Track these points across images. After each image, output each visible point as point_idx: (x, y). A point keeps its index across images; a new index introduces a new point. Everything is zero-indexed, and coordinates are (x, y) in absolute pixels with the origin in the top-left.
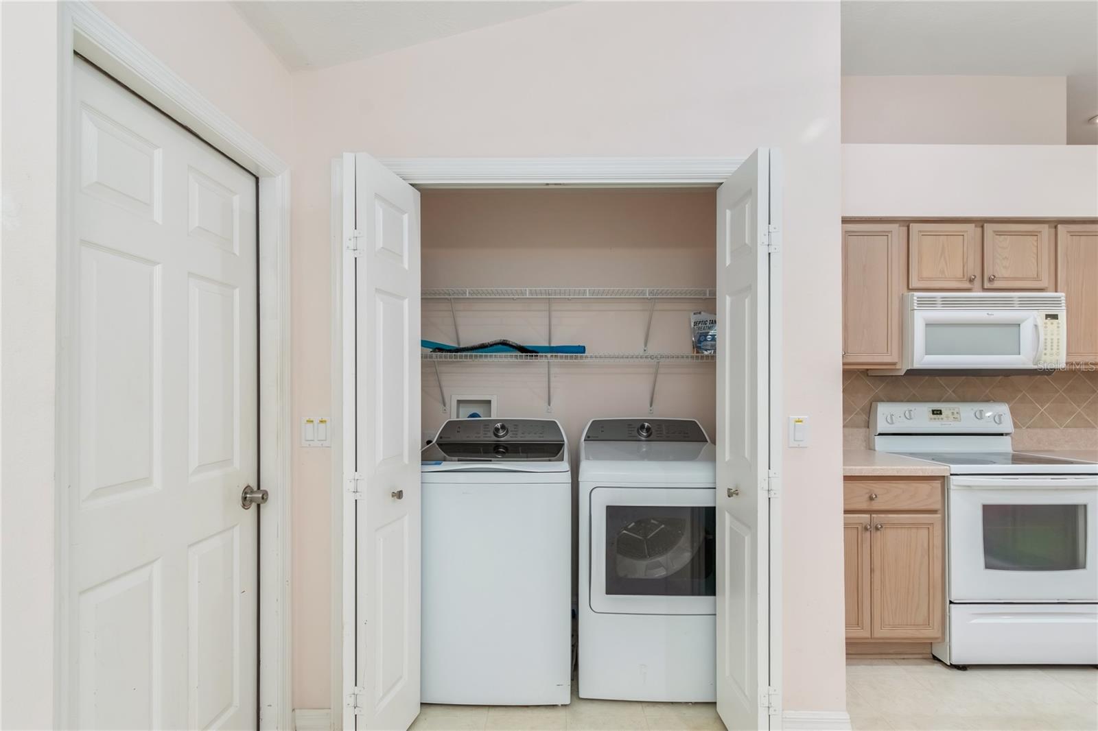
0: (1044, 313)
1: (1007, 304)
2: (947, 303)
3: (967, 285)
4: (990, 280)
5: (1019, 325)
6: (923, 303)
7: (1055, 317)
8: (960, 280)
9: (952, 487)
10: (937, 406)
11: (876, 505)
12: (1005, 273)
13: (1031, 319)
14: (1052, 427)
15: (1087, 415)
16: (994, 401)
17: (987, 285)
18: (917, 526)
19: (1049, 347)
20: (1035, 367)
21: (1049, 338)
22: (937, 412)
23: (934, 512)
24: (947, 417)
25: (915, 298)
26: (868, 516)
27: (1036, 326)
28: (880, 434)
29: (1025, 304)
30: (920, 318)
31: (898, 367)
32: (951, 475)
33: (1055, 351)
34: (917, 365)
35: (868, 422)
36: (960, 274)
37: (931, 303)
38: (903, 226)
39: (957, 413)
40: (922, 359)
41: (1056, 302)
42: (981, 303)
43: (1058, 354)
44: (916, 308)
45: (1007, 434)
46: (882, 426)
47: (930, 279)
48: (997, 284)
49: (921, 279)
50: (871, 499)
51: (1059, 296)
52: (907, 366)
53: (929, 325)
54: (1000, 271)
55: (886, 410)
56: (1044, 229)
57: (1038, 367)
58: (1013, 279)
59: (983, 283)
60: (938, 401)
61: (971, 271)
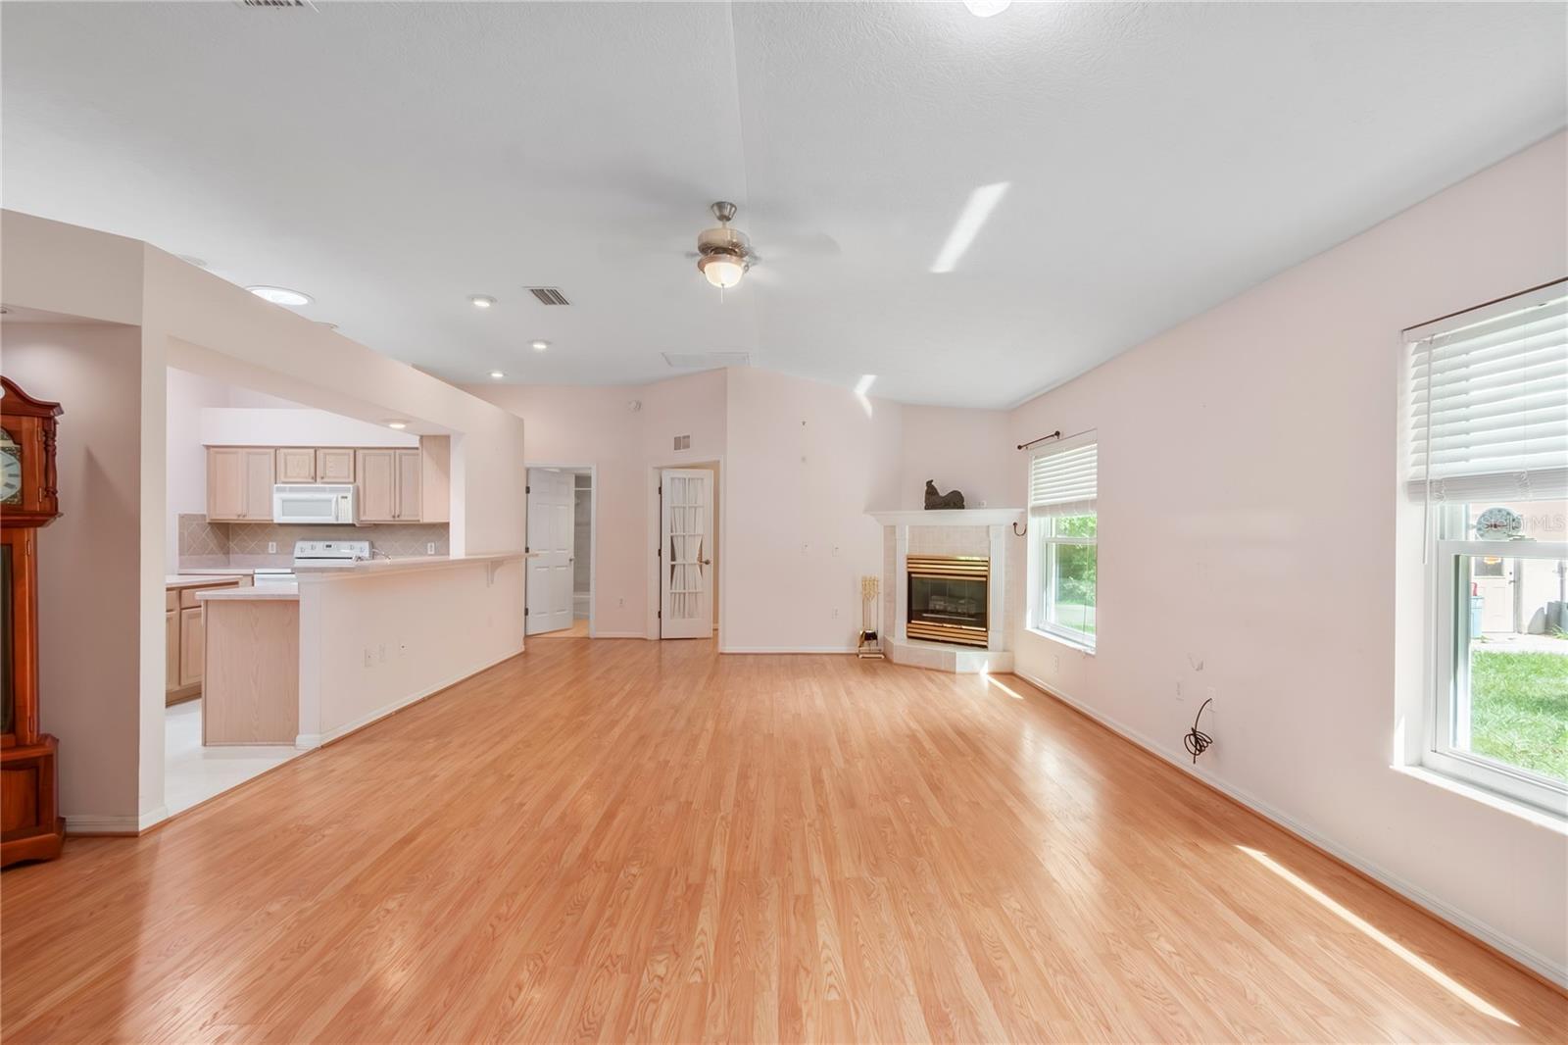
0: (341, 496)
1: (323, 490)
2: (292, 490)
7: (346, 497)
8: (307, 478)
10: (328, 543)
12: (331, 474)
13: (335, 498)
17: (320, 481)
19: (343, 512)
20: (337, 522)
21: (343, 507)
22: (329, 546)
24: (334, 548)
25: (275, 488)
27: (337, 502)
28: (297, 558)
29: (332, 490)
30: (277, 498)
33: (345, 515)
36: (306, 474)
37: (288, 489)
40: (279, 518)
41: (348, 490)
44: (276, 491)
46: (297, 553)
47: (288, 477)
48: (326, 480)
51: (351, 486)
52: (275, 521)
53: (284, 501)
54: (328, 474)
55: (299, 545)
56: (352, 452)
57: (340, 522)
58: (335, 477)
59: (318, 480)
60: (330, 540)
61: (313, 474)
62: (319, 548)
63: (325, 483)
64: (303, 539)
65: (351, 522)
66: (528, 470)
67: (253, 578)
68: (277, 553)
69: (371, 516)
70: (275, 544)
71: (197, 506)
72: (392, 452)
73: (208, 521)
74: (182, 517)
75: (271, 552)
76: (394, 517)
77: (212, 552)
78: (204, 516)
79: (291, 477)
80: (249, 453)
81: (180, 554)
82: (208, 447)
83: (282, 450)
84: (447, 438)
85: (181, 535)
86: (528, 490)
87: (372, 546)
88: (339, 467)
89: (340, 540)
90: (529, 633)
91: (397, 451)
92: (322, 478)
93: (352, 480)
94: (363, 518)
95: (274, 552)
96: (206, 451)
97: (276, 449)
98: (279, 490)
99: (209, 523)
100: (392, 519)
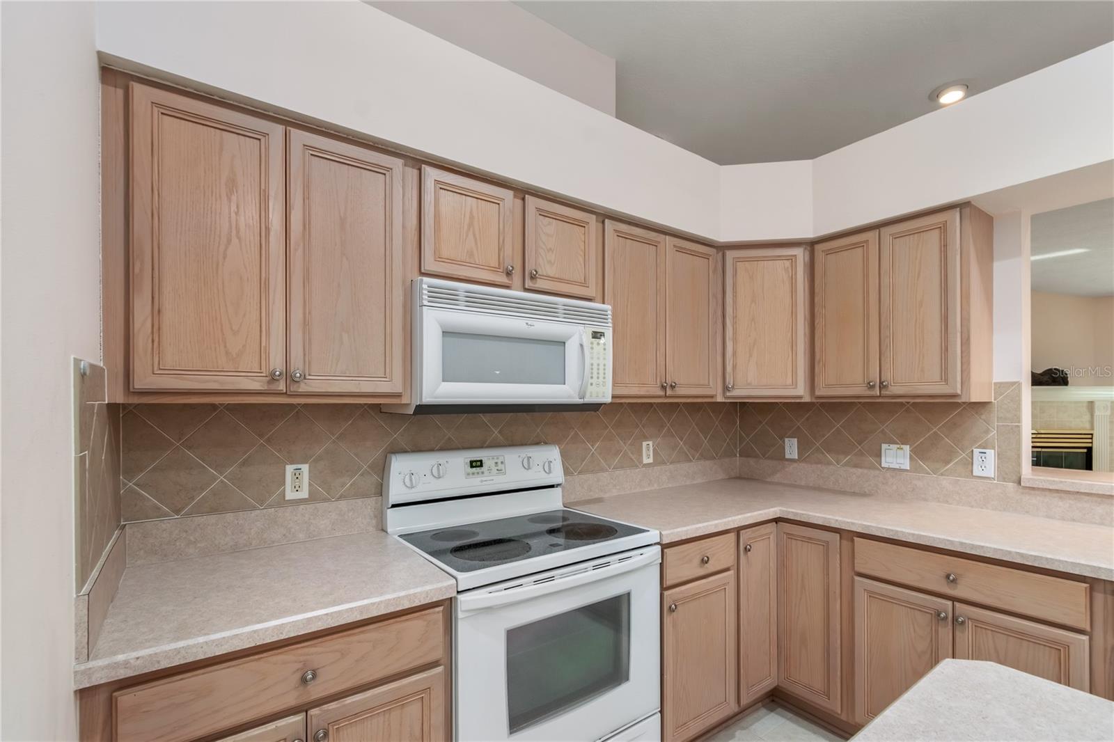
0: (590, 330)
1: (550, 312)
2: (474, 302)
3: (503, 279)
4: (533, 278)
5: (564, 343)
6: (436, 295)
7: (602, 334)
8: (494, 270)
9: (460, 615)
10: (474, 455)
11: (317, 690)
12: (551, 271)
13: (576, 334)
14: (603, 470)
15: (632, 453)
16: (546, 443)
17: (528, 284)
18: (400, 702)
19: (595, 375)
20: (581, 401)
21: (595, 362)
22: (476, 464)
23: (434, 664)
24: (490, 470)
25: (425, 286)
26: (299, 718)
27: (582, 346)
28: (393, 506)
29: (573, 315)
30: (433, 321)
31: (405, 400)
32: (458, 592)
33: (601, 380)
34: (428, 398)
35: (382, 485)
36: (494, 262)
37: (451, 299)
38: (413, 167)
39: (502, 463)
40: (437, 388)
41: (601, 316)
42: (518, 307)
43: (604, 384)
44: (425, 303)
45: (558, 485)
46: (397, 492)
47: (452, 261)
48: (540, 284)
49: (439, 258)
50: (304, 681)
53: (448, 333)
55: (404, 466)
56: (591, 220)
57: (588, 400)
58: (559, 280)
59: (522, 281)
60: (481, 446)
61: (508, 260)
62: (452, 471)
63: (526, 290)
64: (417, 449)
68: (313, 498)
70: (305, 468)
73: (112, 398)
75: (290, 495)
79: (454, 262)
88: (563, 254)
89: (499, 445)
93: (597, 291)
95: (304, 494)
97: (420, 162)
98: (445, 296)
100: (662, 393)
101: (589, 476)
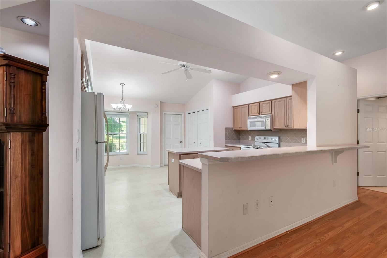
0: (266, 119)
1: (261, 117)
2: (252, 118)
3: (258, 114)
5: (263, 121)
7: (269, 119)
8: (257, 113)
12: (264, 111)
14: (290, 142)
20: (265, 129)
21: (267, 123)
22: (265, 138)
27: (265, 121)
28: (255, 142)
29: (264, 117)
30: (249, 121)
33: (268, 126)
36: (257, 112)
39: (268, 138)
40: (249, 128)
41: (269, 117)
43: (269, 127)
44: (248, 119)
46: (256, 140)
48: (262, 114)
49: (251, 114)
51: (270, 115)
52: (248, 129)
54: (263, 111)
55: (257, 137)
56: (270, 102)
57: (266, 129)
58: (265, 112)
59: (260, 114)
61: (258, 112)
62: (262, 139)
63: (262, 115)
64: (258, 135)
65: (270, 129)
66: (358, 100)
67: (241, 148)
68: (251, 140)
69: (278, 126)
70: (250, 137)
71: (230, 125)
72: (285, 99)
73: (233, 129)
74: (226, 128)
75: (249, 139)
76: (286, 126)
77: (234, 139)
78: (232, 128)
79: (253, 114)
80: (242, 107)
81: (226, 140)
82: (233, 107)
83: (250, 105)
84: (305, 83)
85: (226, 134)
86: (358, 111)
87: (279, 139)
88: (266, 108)
89: (268, 136)
90: (360, 185)
91: (287, 98)
92: (261, 113)
93: (270, 113)
94: (274, 127)
95: (250, 139)
96: (233, 108)
97: (249, 104)
98: (250, 118)
99: (234, 130)
100: (285, 127)
101: (287, 143)
